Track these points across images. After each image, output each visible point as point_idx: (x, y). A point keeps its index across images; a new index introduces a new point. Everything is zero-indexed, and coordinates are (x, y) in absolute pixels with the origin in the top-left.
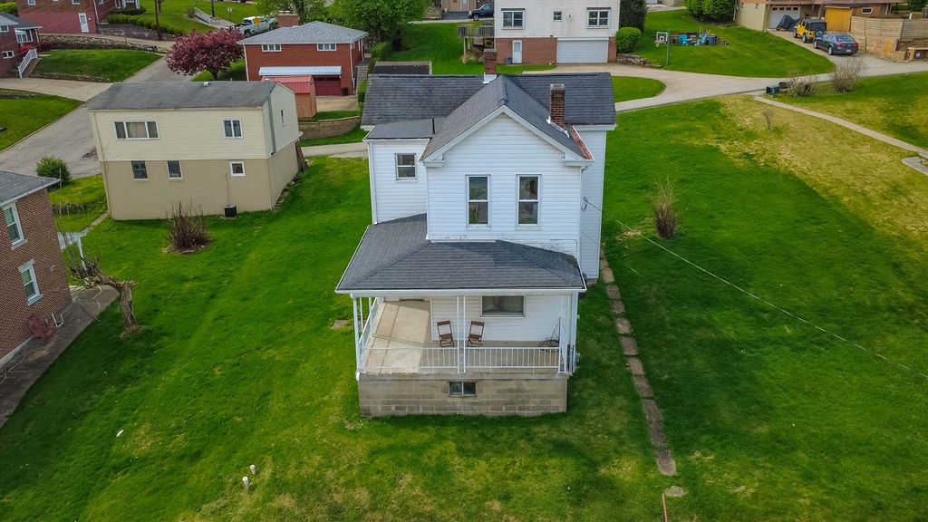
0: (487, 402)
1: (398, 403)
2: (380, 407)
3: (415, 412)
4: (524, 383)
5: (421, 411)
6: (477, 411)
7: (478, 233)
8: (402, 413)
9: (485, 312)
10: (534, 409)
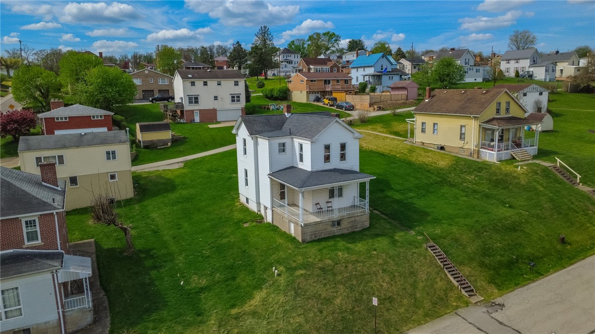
0: (345, 227)
1: (315, 234)
2: (308, 237)
4: (356, 218)
5: (323, 236)
6: (342, 232)
7: (328, 166)
8: (316, 238)
9: (330, 198)
10: (360, 227)
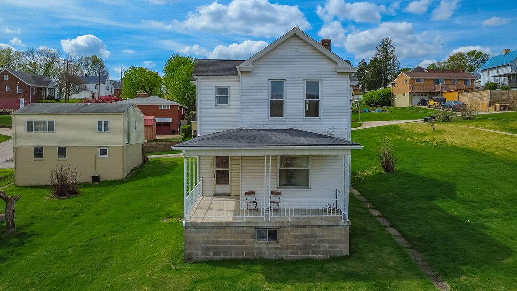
0: (287, 247)
1: (215, 248)
2: (200, 252)
3: (228, 257)
4: (316, 229)
5: (233, 256)
6: (279, 255)
7: (277, 123)
9: (280, 186)
10: (326, 252)
